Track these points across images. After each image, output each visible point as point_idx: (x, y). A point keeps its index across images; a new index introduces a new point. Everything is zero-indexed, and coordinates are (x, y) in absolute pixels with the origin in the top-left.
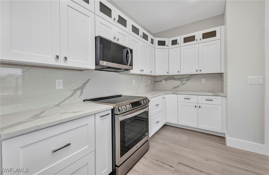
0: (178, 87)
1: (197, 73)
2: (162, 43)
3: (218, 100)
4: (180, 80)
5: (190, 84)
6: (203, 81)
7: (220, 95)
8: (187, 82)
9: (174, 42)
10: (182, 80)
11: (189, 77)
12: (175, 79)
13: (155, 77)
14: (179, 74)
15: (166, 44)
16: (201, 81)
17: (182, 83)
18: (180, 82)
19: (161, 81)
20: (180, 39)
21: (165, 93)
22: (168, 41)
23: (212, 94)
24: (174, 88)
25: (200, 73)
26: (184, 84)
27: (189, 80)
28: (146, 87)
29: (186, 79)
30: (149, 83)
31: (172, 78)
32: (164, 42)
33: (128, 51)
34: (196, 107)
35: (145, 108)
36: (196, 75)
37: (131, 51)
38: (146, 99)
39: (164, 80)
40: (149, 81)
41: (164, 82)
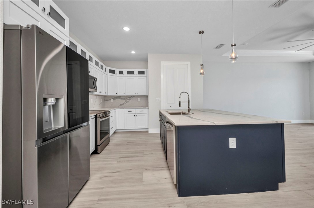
0: (123, 104)
1: (135, 95)
2: (112, 72)
3: (145, 110)
4: (125, 100)
5: (131, 102)
6: (139, 99)
7: (147, 108)
8: (129, 100)
9: (121, 73)
10: (126, 99)
11: (130, 97)
12: (121, 99)
13: (105, 96)
14: (124, 95)
15: (116, 72)
16: (138, 100)
17: (126, 101)
18: (125, 101)
19: (111, 100)
20: (125, 71)
21: (116, 109)
22: (117, 71)
23: (143, 108)
24: (121, 105)
25: (137, 95)
26: (128, 102)
27: (130, 99)
28: (99, 104)
29: (129, 98)
30: (101, 102)
31: (119, 97)
32: (114, 71)
33: (95, 79)
34: (135, 116)
35: (107, 117)
36: (134, 96)
37: (96, 79)
38: (108, 111)
39: (113, 99)
40: (101, 100)
41: (112, 100)
